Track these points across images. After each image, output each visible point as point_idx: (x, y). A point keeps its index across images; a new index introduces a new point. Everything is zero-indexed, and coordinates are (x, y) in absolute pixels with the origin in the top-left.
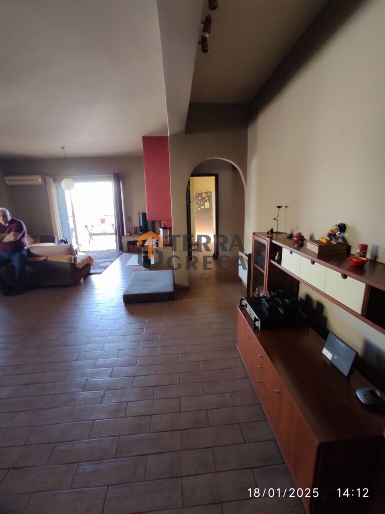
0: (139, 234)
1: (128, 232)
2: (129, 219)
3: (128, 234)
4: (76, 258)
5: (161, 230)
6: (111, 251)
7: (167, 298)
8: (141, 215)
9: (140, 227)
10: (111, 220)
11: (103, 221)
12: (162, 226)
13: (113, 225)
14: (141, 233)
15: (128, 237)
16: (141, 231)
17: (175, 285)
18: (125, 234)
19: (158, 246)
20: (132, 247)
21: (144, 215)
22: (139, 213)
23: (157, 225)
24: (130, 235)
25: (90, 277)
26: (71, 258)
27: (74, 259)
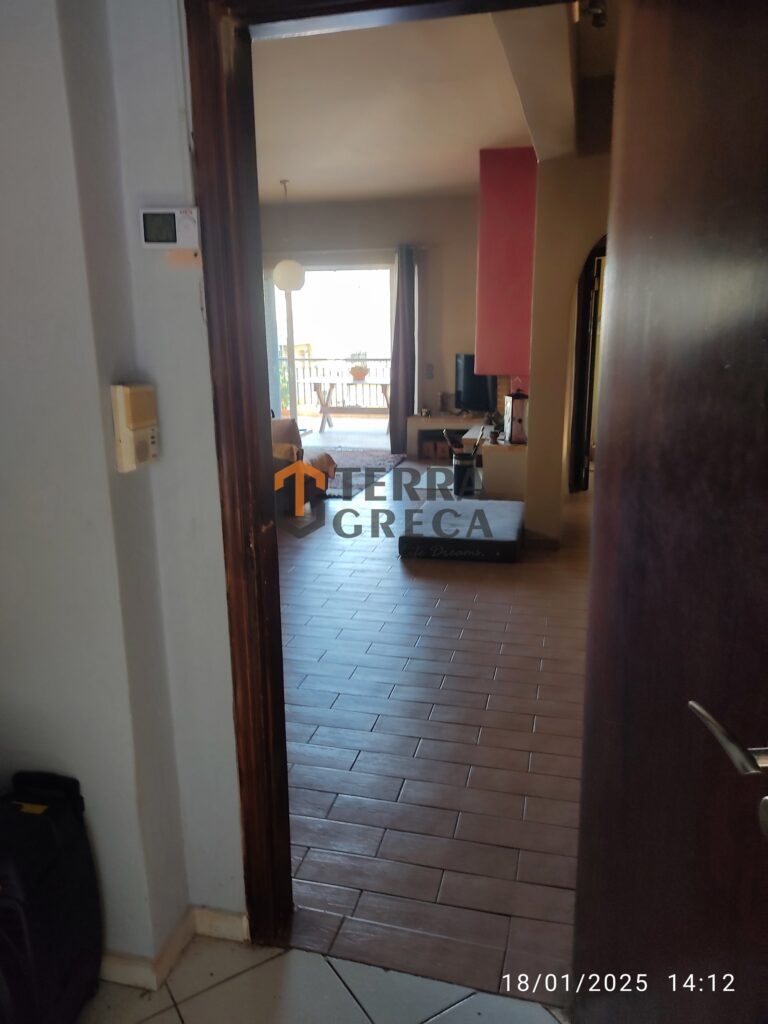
0: (452, 413)
1: (422, 405)
2: (429, 371)
3: (424, 411)
4: (302, 451)
5: (508, 401)
6: (375, 454)
7: (498, 554)
8: (461, 362)
9: (458, 393)
10: (381, 374)
11: (359, 375)
12: (513, 391)
13: (384, 387)
14: (459, 410)
15: (423, 420)
16: (458, 405)
17: (523, 531)
18: (416, 412)
19: (497, 443)
20: (430, 445)
21: (470, 360)
22: (457, 357)
23: (501, 387)
24: (428, 414)
25: (326, 501)
26: (292, 449)
27: (298, 453)
